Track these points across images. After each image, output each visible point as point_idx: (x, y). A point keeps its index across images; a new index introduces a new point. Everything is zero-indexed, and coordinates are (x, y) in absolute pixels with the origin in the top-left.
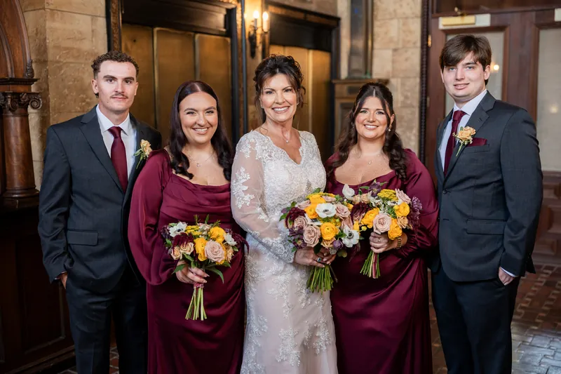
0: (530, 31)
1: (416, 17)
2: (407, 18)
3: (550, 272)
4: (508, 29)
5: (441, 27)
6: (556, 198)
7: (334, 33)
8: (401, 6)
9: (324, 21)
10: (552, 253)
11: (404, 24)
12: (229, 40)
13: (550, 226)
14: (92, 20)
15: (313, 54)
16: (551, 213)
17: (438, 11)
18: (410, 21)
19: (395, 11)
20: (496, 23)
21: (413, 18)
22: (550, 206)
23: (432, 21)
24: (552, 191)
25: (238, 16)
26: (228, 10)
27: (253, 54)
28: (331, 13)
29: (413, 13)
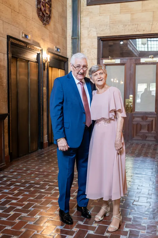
0: (133, 65)
1: (96, 59)
2: (92, 59)
3: (142, 144)
4: (126, 65)
5: (104, 63)
6: (142, 120)
7: (66, 63)
8: (90, 55)
9: (63, 59)
10: (141, 139)
11: (91, 61)
12: (37, 64)
13: (140, 130)
14: (4, 55)
15: (60, 70)
16: (141, 125)
17: (102, 58)
18: (93, 60)
19: (88, 57)
20: (122, 62)
21: (94, 59)
22: (141, 123)
23: (101, 61)
24: (141, 118)
25: (41, 56)
26: (38, 54)
27: (44, 69)
28: (65, 56)
29: (94, 58)
